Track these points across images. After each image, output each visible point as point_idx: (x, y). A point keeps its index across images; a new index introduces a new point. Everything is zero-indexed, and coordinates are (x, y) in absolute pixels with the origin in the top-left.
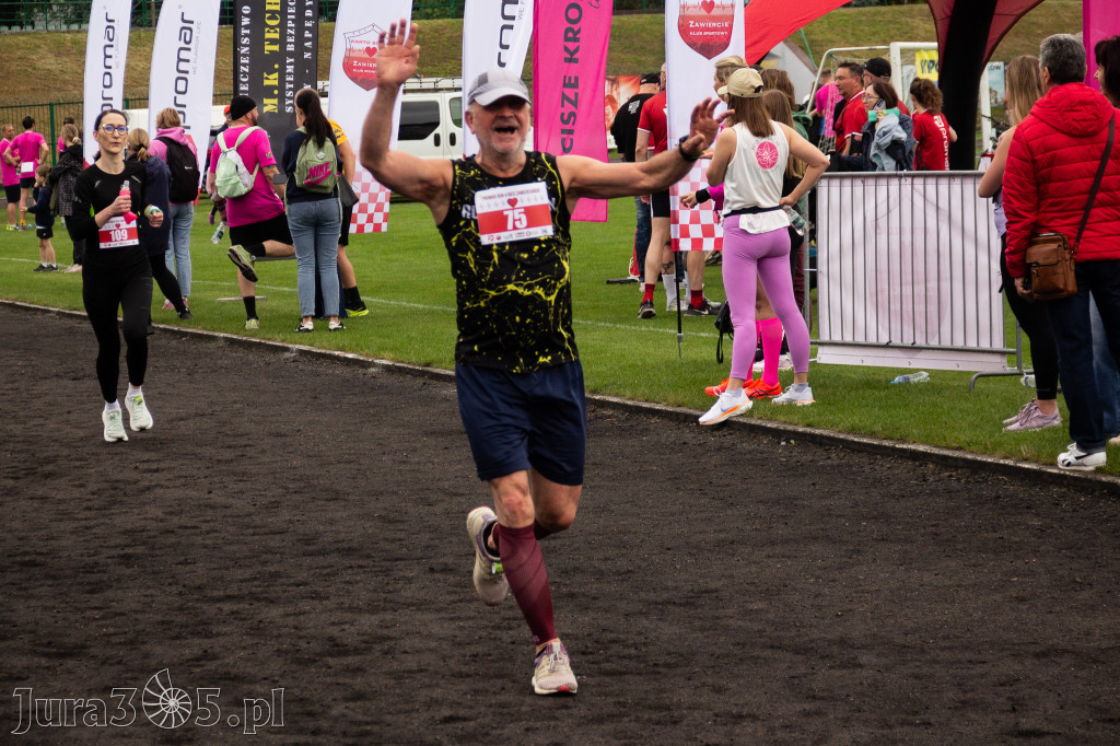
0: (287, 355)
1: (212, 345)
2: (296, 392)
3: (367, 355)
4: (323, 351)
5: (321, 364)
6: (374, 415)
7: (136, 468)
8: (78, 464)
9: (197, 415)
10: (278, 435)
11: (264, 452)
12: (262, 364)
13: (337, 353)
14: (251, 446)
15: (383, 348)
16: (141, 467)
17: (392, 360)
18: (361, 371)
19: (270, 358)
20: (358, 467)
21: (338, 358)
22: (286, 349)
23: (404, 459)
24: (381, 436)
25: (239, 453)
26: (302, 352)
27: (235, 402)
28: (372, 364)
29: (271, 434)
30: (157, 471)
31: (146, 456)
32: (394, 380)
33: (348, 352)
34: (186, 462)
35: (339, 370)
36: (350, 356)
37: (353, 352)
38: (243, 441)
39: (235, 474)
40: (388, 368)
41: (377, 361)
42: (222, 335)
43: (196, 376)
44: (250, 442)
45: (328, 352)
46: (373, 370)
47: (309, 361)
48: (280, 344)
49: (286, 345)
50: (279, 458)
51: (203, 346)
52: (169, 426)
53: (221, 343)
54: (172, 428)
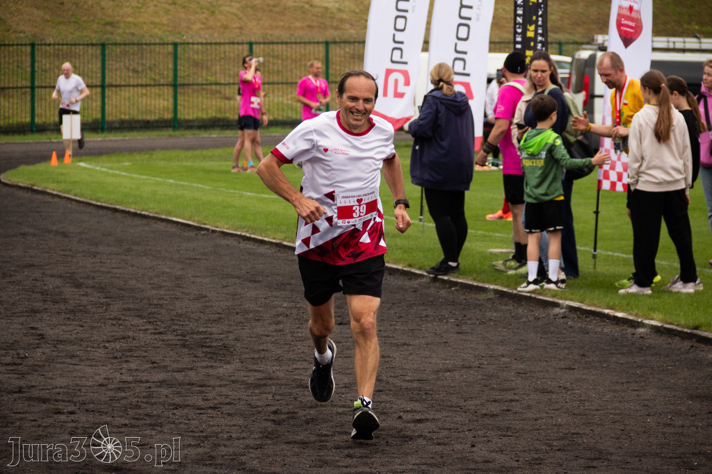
0: (557, 310)
1: (482, 296)
2: (565, 348)
3: (636, 315)
4: (593, 309)
5: (590, 321)
6: (641, 376)
7: (400, 417)
8: (341, 410)
9: (463, 367)
10: (544, 391)
11: (529, 407)
12: (531, 318)
13: (607, 311)
14: (517, 401)
15: (653, 309)
16: (404, 417)
17: (661, 321)
18: (630, 330)
19: (540, 312)
20: (623, 428)
21: (607, 316)
22: (556, 305)
23: (668, 421)
24: (646, 397)
25: (505, 408)
26: (571, 309)
27: (503, 356)
28: (641, 325)
29: (536, 390)
30: (420, 421)
31: (410, 406)
32: (661, 341)
33: (617, 311)
34: (450, 414)
35: (609, 329)
36: (620, 315)
37: (622, 311)
38: (509, 396)
39: (499, 429)
40: (657, 330)
41: (646, 322)
42: (492, 287)
43: (465, 328)
44: (516, 397)
45: (598, 310)
46: (642, 330)
47: (579, 318)
48: (551, 299)
49: (556, 300)
50: (545, 415)
51: (472, 296)
52: (435, 377)
53: (491, 295)
54: (438, 379)
